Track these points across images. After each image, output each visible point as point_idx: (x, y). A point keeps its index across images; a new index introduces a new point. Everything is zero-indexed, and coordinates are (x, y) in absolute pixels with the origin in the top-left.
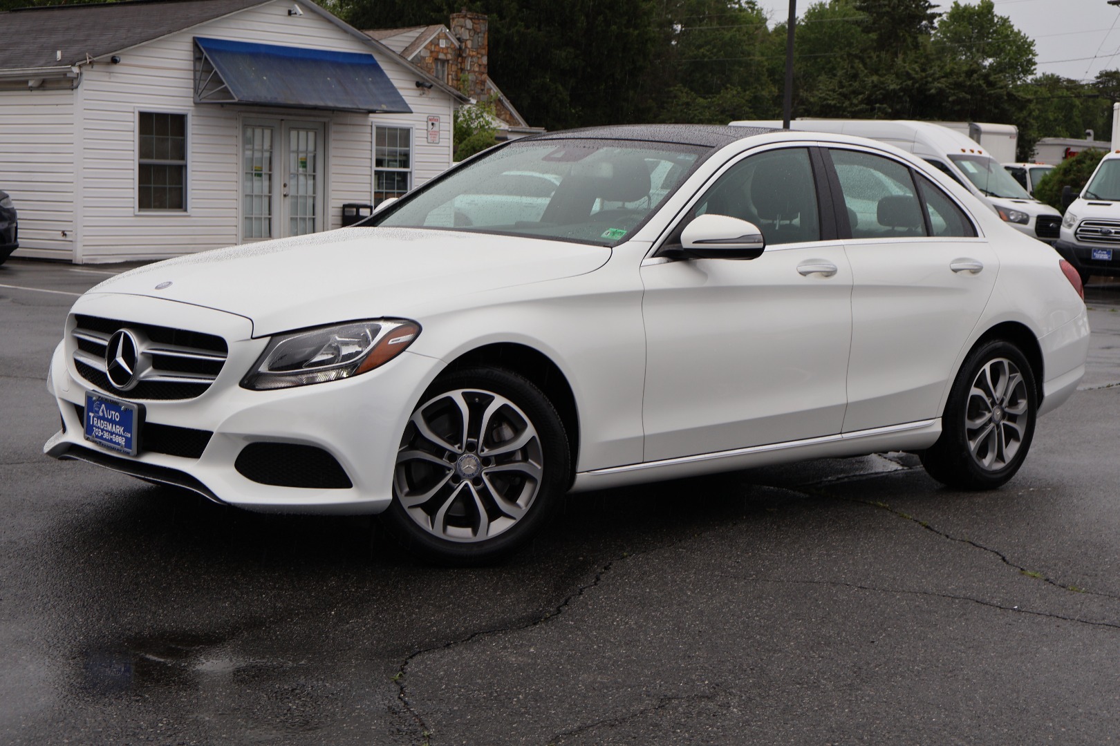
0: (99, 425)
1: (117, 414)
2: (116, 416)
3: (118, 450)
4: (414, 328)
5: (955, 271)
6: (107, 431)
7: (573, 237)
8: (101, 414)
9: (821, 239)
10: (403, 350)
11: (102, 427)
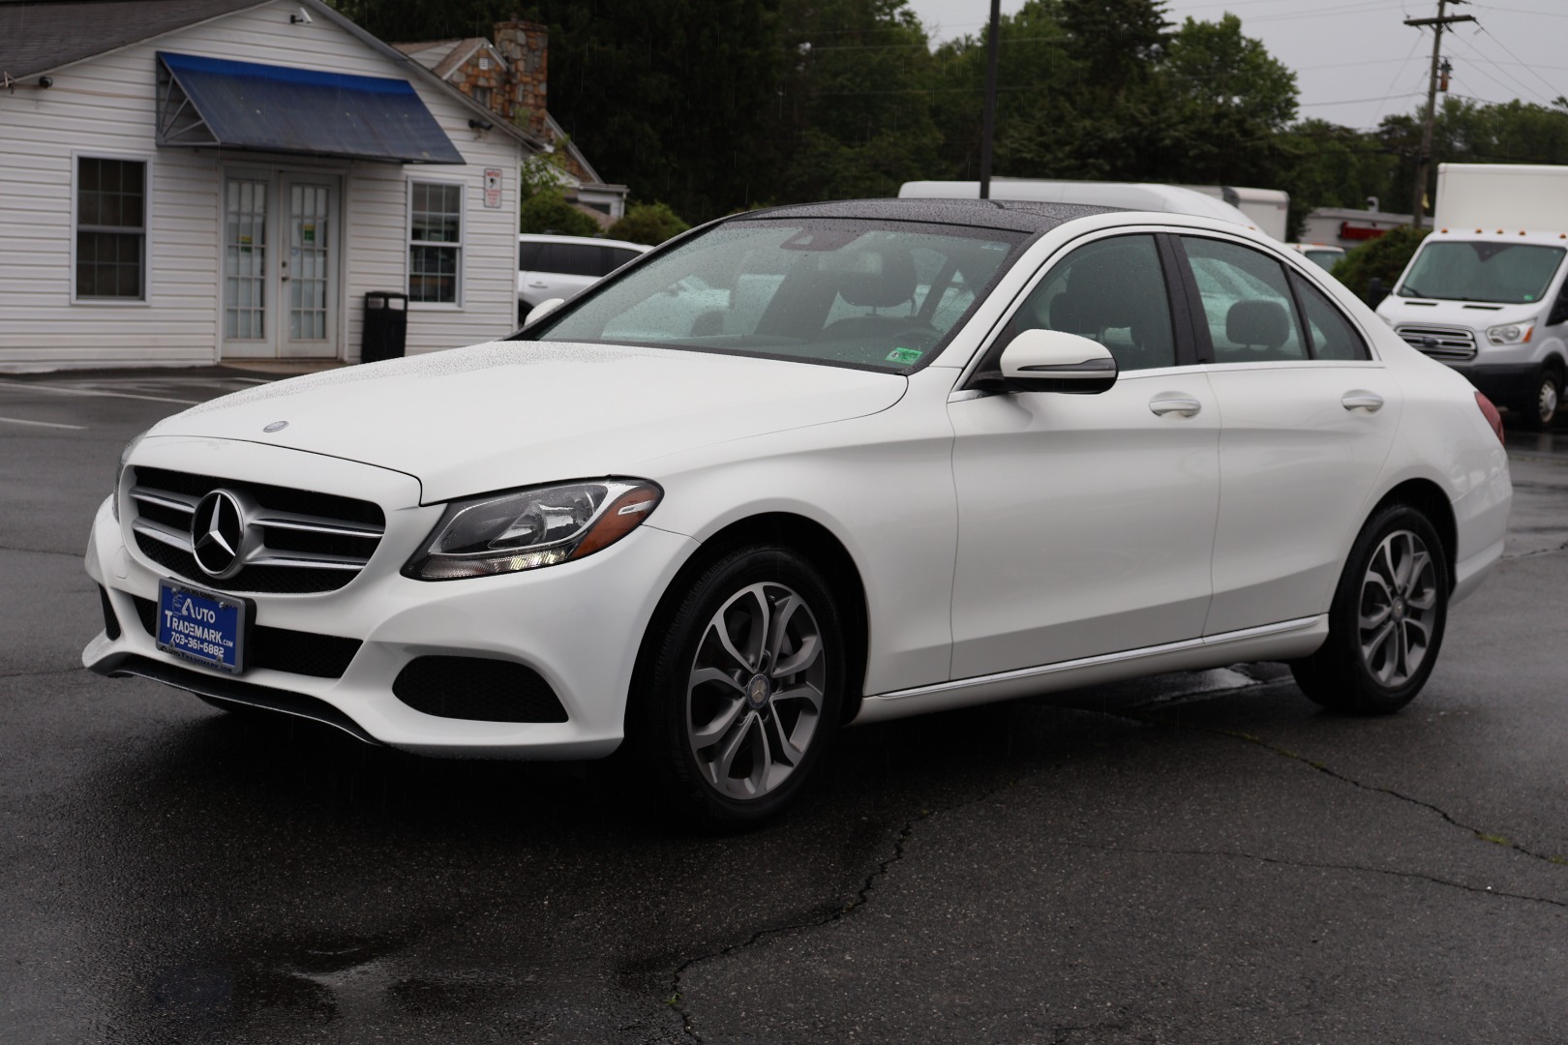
0: (181, 628)
1: (212, 613)
2: (210, 615)
3: (212, 664)
4: (653, 491)
5: (1348, 408)
6: (193, 637)
7: (846, 359)
8: (185, 612)
9: (1177, 363)
10: (640, 523)
11: (186, 632)
